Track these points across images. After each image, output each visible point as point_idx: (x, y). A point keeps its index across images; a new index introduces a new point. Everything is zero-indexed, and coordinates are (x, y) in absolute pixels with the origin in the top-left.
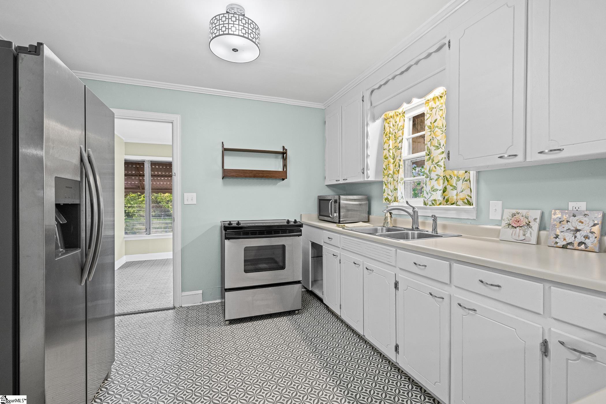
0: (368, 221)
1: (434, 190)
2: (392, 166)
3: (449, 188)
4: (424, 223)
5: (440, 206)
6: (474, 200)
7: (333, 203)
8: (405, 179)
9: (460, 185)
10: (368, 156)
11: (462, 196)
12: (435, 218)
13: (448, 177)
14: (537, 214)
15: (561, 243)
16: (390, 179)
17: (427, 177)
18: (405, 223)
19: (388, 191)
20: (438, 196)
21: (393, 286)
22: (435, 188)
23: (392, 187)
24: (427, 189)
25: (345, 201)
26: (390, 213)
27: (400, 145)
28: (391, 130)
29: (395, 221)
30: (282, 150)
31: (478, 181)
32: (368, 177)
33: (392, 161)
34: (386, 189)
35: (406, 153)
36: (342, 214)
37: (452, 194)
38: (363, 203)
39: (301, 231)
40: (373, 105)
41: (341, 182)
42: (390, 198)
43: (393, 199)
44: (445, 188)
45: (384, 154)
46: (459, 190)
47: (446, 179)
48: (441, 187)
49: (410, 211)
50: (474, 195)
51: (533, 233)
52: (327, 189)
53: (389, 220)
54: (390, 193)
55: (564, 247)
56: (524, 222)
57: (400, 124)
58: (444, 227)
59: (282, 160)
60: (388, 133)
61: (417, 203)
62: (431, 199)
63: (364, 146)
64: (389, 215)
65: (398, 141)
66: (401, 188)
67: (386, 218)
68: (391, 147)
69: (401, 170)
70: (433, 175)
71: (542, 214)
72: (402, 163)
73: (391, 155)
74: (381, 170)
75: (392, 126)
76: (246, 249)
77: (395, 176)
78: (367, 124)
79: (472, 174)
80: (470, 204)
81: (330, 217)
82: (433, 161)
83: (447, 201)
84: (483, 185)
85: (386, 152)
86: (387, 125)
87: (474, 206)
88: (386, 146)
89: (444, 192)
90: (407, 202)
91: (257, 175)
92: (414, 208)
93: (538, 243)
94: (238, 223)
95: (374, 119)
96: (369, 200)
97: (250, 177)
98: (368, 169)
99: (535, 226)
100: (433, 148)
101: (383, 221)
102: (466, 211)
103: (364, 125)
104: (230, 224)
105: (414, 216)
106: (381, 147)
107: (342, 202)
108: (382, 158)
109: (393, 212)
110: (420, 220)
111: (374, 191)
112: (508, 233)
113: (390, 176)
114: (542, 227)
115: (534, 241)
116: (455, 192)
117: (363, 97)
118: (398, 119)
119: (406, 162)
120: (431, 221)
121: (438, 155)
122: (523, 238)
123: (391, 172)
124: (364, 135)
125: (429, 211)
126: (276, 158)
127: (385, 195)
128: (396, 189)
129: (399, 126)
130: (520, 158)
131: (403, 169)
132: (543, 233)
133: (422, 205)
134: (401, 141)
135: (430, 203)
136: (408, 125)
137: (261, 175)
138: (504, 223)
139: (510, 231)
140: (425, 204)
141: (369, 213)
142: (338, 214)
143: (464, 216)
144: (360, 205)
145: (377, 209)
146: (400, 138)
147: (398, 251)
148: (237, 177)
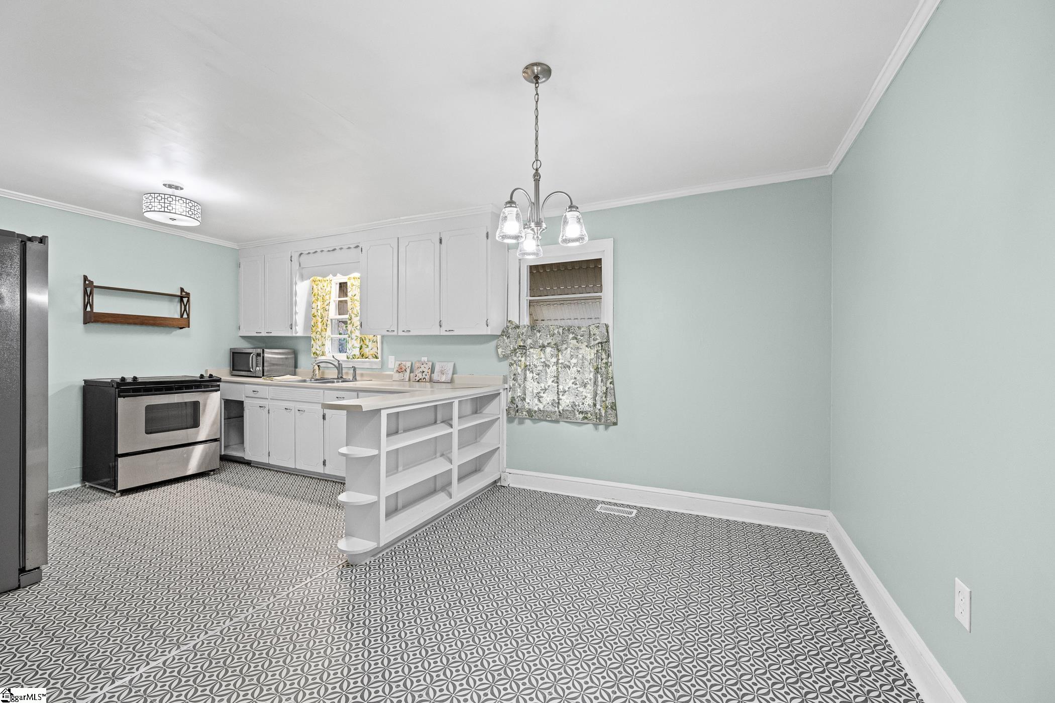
0: (295, 374)
1: (354, 347)
2: (320, 325)
3: (364, 346)
4: (347, 373)
5: (359, 360)
6: (379, 355)
7: (254, 356)
8: (332, 336)
9: (370, 344)
10: (296, 313)
11: (372, 352)
12: (355, 369)
13: (363, 338)
14: (409, 364)
15: (418, 379)
16: (318, 336)
17: (349, 337)
18: (332, 374)
19: (316, 347)
20: (357, 352)
21: (322, 417)
22: (355, 345)
23: (320, 343)
24: (349, 346)
25: (269, 355)
26: (318, 366)
27: (327, 307)
28: (320, 293)
29: (323, 373)
30: (179, 294)
31: (382, 343)
32: (296, 333)
33: (320, 320)
34: (314, 344)
35: (333, 313)
36: (265, 368)
37: (366, 351)
38: (289, 356)
39: (219, 386)
40: (302, 266)
41: (264, 334)
42: (318, 352)
43: (321, 353)
44: (361, 346)
45: (313, 313)
46: (370, 348)
47: (362, 340)
48: (359, 346)
49: (336, 364)
50: (379, 352)
51: (407, 374)
52: (242, 340)
53: (317, 372)
54: (318, 348)
55: (418, 381)
56: (404, 368)
57: (328, 289)
58: (362, 375)
59: (179, 304)
60: (316, 294)
61: (342, 357)
62: (352, 354)
63: (292, 304)
64: (317, 368)
65: (326, 304)
66: (328, 344)
67: (314, 371)
68: (319, 308)
69: (329, 329)
70: (353, 336)
71: (412, 363)
72: (329, 323)
73: (319, 314)
74: (310, 325)
75: (320, 289)
76: (149, 409)
77: (323, 333)
78: (296, 284)
79: (379, 337)
80: (377, 358)
81: (251, 371)
82: (353, 325)
83: (363, 356)
84: (385, 346)
85: (314, 311)
86: (315, 287)
87: (380, 359)
88: (314, 305)
89: (360, 349)
90: (333, 357)
91: (146, 322)
92: (339, 361)
93: (409, 380)
94: (135, 378)
95: (302, 278)
96: (295, 354)
97: (135, 324)
98: (296, 325)
99: (408, 371)
100: (353, 316)
101: (312, 374)
102: (375, 363)
103: (292, 284)
104: (123, 379)
105: (339, 368)
106: (310, 306)
107: (266, 355)
108: (310, 316)
109: (321, 365)
110: (344, 371)
111: (301, 347)
112: (397, 376)
113: (318, 333)
114: (411, 371)
115: (407, 380)
116: (367, 349)
117: (291, 257)
118: (325, 284)
119: (333, 321)
120: (352, 371)
121: (356, 321)
122: (403, 378)
123: (320, 330)
124: (292, 294)
125: (351, 363)
126: (171, 301)
127: (314, 350)
128: (323, 345)
129: (327, 291)
130: (395, 333)
131: (330, 328)
132: (412, 374)
133: (346, 359)
134: (328, 304)
135: (351, 357)
136: (335, 289)
137: (151, 322)
138: (395, 370)
139: (397, 374)
140: (348, 358)
141: (296, 367)
142: (261, 368)
143: (375, 367)
144: (286, 358)
145: (305, 362)
146: (328, 302)
147: (325, 391)
148: (114, 323)
